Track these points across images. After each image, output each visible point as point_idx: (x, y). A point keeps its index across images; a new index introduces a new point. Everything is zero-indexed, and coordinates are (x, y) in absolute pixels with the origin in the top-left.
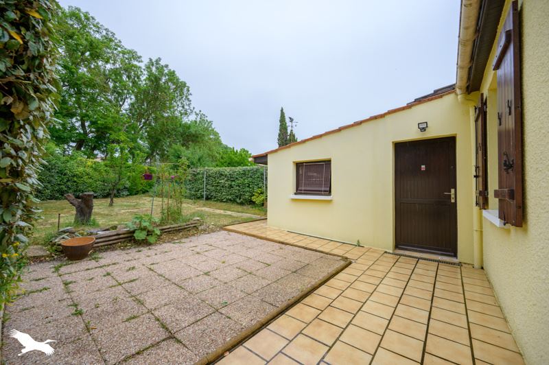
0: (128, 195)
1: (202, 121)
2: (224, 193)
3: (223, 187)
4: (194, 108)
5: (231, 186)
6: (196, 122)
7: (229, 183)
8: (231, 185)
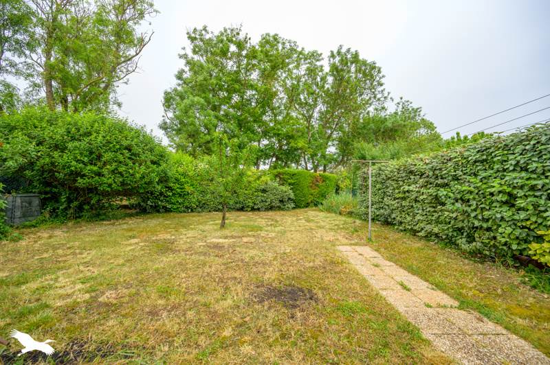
0: (294, 208)
1: (405, 110)
2: (418, 217)
3: (416, 201)
4: (389, 93)
5: (437, 201)
6: (396, 113)
7: (432, 191)
8: (437, 197)
